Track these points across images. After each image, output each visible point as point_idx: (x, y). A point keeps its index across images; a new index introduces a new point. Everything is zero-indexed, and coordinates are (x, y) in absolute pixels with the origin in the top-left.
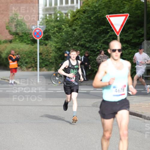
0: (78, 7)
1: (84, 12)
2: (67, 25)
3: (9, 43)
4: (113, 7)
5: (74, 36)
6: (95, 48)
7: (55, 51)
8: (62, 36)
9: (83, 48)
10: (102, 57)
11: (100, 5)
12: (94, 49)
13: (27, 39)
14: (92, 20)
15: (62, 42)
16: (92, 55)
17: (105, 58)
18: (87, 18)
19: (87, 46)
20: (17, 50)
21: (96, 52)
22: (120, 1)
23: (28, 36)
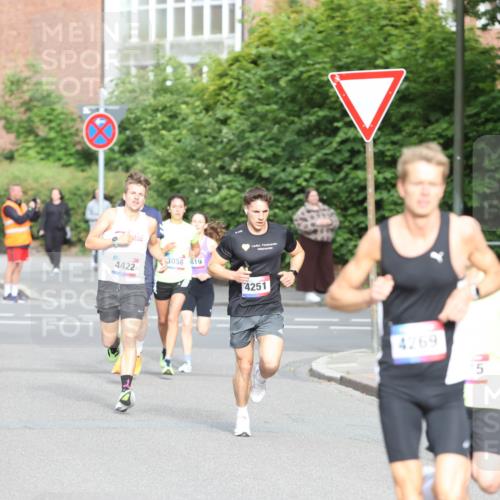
0: (233, 47)
1: (255, 62)
2: (198, 103)
3: (6, 163)
4: (352, 47)
5: (222, 142)
6: (290, 182)
7: (157, 191)
8: (179, 141)
9: (252, 182)
10: (314, 211)
11: (308, 38)
12: (288, 185)
13: (65, 149)
14: (283, 89)
15: (179, 160)
16: (279, 204)
17: (324, 215)
18: (263, 81)
19: (265, 174)
20: (31, 183)
21: (293, 195)
22: (378, 28)
23: (68, 140)
